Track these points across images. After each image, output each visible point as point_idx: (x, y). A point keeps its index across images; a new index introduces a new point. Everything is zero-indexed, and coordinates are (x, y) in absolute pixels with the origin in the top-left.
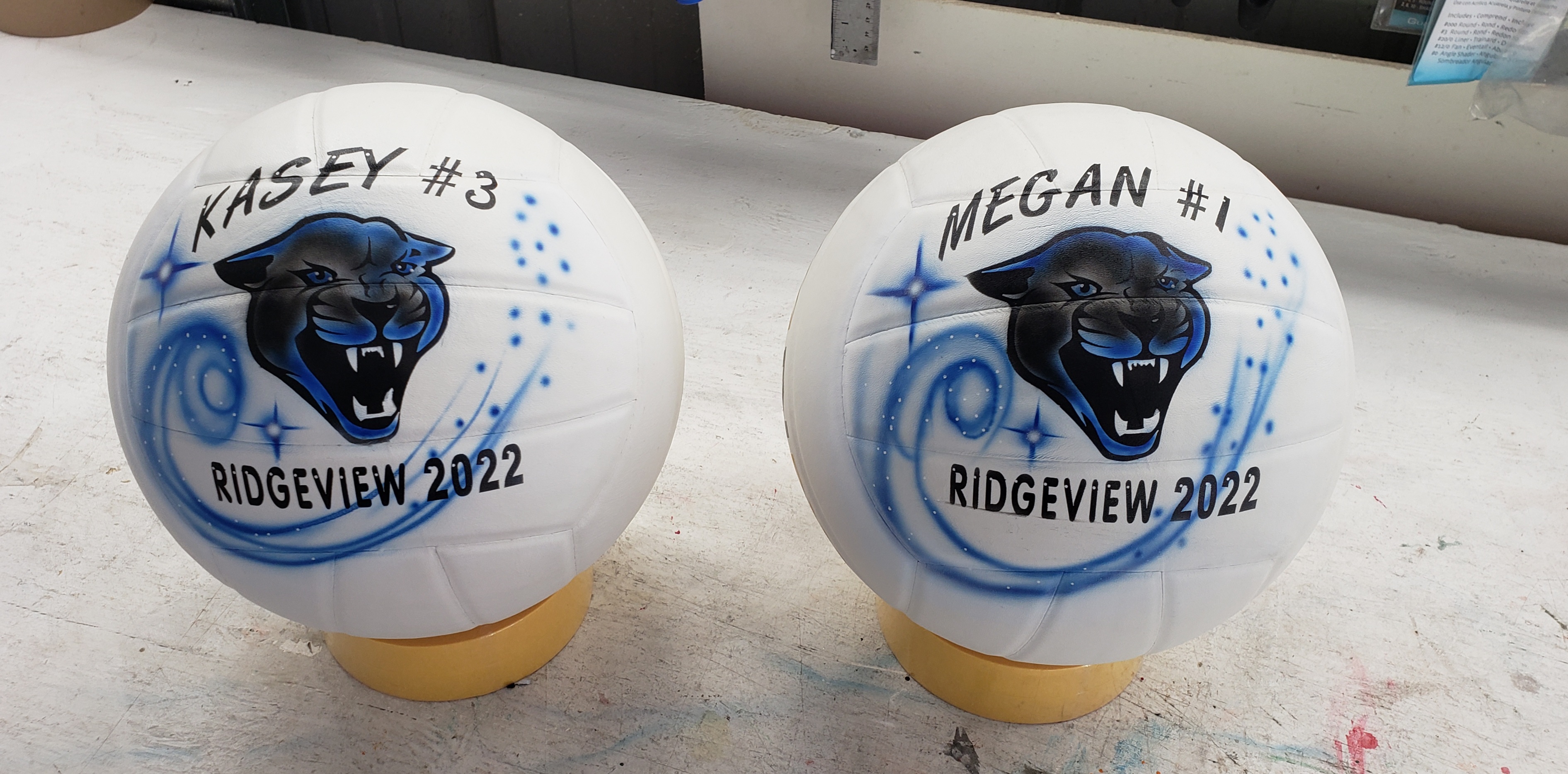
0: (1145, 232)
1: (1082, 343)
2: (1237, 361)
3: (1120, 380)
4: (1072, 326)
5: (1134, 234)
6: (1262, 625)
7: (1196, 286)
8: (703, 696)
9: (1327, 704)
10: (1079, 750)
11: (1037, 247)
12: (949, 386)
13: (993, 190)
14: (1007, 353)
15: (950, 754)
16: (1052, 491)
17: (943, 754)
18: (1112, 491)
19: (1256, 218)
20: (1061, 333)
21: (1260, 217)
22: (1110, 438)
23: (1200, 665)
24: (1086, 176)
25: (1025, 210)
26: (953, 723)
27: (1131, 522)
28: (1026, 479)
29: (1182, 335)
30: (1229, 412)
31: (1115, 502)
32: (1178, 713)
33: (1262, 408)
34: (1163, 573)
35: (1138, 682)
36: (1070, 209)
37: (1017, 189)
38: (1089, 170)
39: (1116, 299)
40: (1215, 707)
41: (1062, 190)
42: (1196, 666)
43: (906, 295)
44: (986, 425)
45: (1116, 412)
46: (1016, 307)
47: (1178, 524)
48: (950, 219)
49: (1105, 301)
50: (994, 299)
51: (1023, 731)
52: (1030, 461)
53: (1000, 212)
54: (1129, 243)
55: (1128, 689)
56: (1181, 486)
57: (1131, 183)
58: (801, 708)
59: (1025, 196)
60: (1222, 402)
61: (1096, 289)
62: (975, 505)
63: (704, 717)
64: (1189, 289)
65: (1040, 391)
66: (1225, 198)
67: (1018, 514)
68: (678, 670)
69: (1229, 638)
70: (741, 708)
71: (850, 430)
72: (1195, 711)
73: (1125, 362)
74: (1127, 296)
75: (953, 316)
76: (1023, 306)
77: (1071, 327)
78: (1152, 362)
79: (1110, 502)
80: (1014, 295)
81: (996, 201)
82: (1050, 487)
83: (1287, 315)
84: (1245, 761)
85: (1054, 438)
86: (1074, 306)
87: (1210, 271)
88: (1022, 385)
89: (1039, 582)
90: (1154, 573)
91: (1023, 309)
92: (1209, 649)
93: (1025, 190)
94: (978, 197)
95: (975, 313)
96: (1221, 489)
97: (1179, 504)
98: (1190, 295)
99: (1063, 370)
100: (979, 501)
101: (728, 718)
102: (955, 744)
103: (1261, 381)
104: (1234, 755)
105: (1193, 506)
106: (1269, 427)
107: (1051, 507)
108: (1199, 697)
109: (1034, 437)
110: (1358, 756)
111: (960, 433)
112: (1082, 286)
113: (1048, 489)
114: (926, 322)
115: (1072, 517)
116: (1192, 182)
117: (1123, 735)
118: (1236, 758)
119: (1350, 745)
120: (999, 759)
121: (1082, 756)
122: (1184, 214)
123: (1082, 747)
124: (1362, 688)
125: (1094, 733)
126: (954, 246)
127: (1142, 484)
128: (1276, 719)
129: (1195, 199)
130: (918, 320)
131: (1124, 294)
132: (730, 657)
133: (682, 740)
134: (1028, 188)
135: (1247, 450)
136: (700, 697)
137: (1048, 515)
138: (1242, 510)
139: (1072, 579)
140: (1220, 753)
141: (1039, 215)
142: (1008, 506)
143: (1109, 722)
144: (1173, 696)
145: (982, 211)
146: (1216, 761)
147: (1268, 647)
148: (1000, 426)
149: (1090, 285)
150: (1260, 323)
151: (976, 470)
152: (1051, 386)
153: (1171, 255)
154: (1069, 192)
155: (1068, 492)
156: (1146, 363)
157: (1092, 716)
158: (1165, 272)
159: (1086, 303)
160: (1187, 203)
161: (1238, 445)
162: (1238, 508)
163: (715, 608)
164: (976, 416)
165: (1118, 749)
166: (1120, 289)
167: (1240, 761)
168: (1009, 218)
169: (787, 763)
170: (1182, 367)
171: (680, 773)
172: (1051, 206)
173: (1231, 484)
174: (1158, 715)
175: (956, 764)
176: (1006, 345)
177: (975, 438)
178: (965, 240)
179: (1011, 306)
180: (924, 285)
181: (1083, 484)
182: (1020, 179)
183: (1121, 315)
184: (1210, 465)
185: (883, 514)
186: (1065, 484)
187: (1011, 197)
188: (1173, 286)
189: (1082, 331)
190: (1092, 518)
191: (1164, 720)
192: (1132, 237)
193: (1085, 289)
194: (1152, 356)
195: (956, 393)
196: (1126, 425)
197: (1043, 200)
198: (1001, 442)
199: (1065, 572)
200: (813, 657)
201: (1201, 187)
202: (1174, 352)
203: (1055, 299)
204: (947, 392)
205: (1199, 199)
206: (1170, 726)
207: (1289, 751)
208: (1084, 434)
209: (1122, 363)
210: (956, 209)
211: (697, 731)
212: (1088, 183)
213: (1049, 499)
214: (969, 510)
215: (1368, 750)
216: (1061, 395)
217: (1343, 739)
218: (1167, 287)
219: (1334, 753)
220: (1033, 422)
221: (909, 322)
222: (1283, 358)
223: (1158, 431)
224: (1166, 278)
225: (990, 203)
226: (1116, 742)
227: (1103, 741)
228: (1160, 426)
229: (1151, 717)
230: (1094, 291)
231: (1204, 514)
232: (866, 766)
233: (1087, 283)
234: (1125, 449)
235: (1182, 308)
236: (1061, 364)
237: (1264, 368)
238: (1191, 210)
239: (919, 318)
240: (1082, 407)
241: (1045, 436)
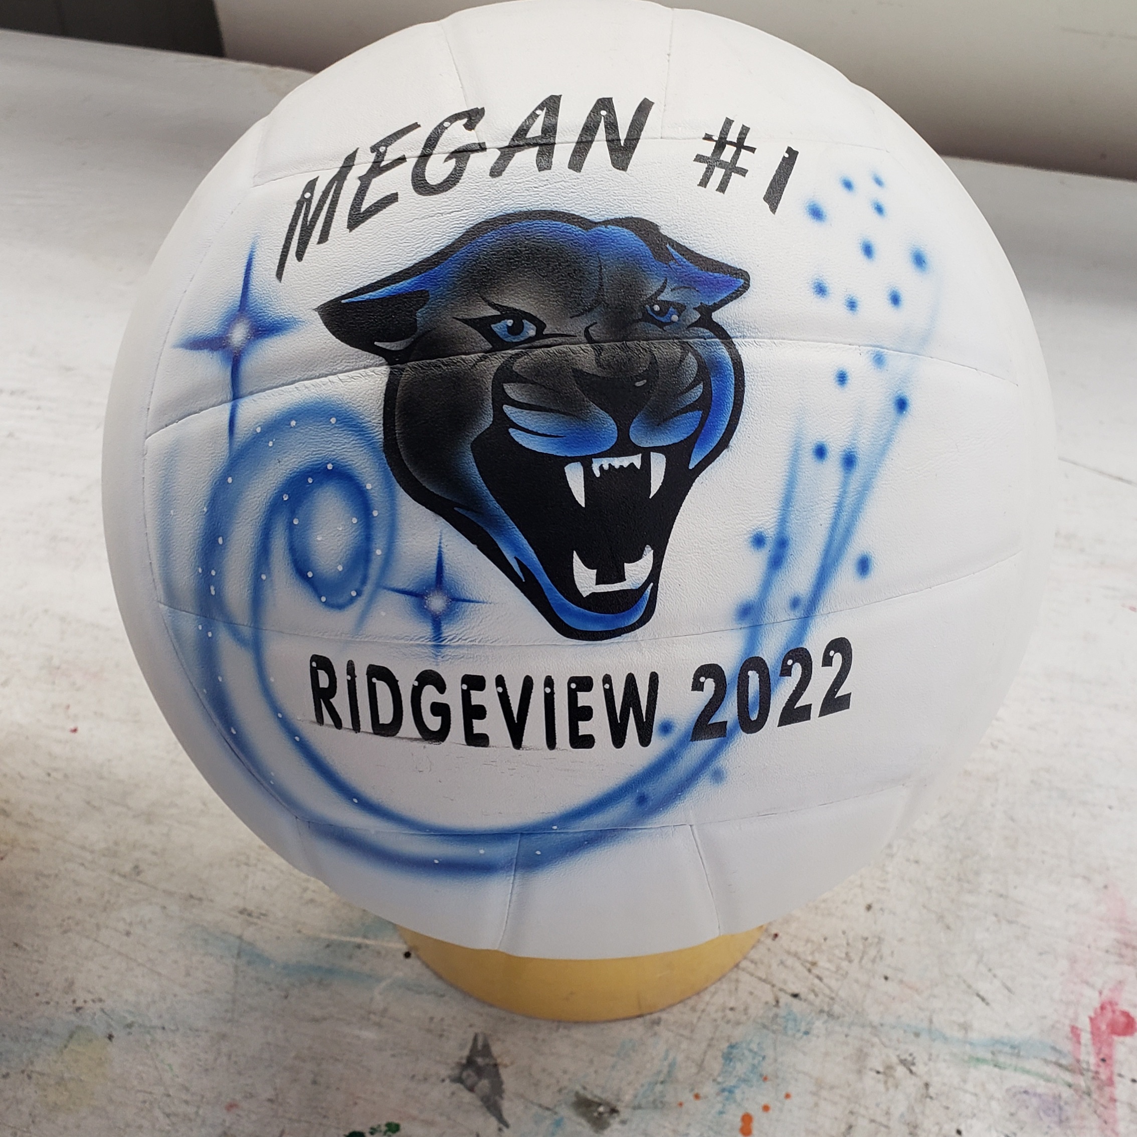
0: (627, 218)
1: (511, 430)
2: (796, 450)
3: (580, 497)
4: (493, 399)
5: (606, 223)
6: (969, 838)
7: (718, 316)
8: (74, 1001)
9: (1064, 964)
10: (666, 1063)
11: (434, 252)
12: (293, 514)
13: (374, 149)
14: (384, 451)
15: (459, 1080)
16: (476, 698)
17: (447, 1081)
18: (579, 694)
19: (848, 185)
20: (472, 413)
21: (855, 181)
22: (567, 602)
23: (869, 908)
24: (533, 116)
25: (421, 185)
26: (471, 1026)
27: (621, 747)
28: (430, 678)
29: (692, 407)
30: (782, 543)
31: (586, 713)
32: (827, 992)
33: (848, 532)
34: (694, 827)
35: (769, 941)
36: (497, 179)
37: (411, 146)
38: (540, 107)
39: (572, 347)
40: (886, 978)
41: (487, 145)
42: (862, 910)
43: (224, 347)
44: (357, 584)
45: (575, 553)
46: (399, 365)
47: (704, 745)
48: (300, 204)
49: (552, 349)
50: (360, 352)
51: (578, 1034)
52: (435, 646)
53: (378, 189)
54: (597, 240)
55: (754, 955)
56: (702, 679)
57: (612, 127)
58: (229, 1015)
59: (424, 157)
60: (769, 526)
61: (535, 328)
62: (356, 726)
63: (71, 1037)
64: (706, 321)
65: (442, 521)
66: (790, 150)
67: (426, 740)
68: (41, 959)
69: (917, 862)
70: (133, 1019)
71: (160, 593)
72: (856, 986)
73: (586, 463)
74: (590, 340)
75: (296, 384)
76: (408, 364)
77: (491, 401)
78: (636, 460)
79: (579, 714)
80: (393, 344)
81: (377, 169)
82: (472, 692)
83: (897, 362)
84: (926, 1069)
85: (472, 604)
86: (496, 361)
87: (746, 287)
88: (410, 509)
89: (482, 852)
90: (677, 828)
91: (410, 369)
92: (885, 881)
93: (426, 146)
94: (349, 162)
95: (331, 377)
96: (777, 682)
97: (703, 712)
98: (707, 333)
99: (479, 480)
100: (361, 719)
101: (110, 1037)
102: (470, 1062)
103: (845, 484)
104: (910, 1059)
105: (729, 712)
106: (864, 566)
107: (478, 726)
108: (864, 962)
109: (437, 603)
110: (1105, 1050)
111: (316, 598)
112: (510, 322)
113: (470, 695)
114: (255, 397)
115: (517, 741)
116: (729, 123)
117: (737, 1034)
118: (913, 1064)
119: (1095, 1032)
120: (536, 1084)
121: (669, 1072)
122: (704, 183)
123: (671, 1057)
124: (1118, 935)
125: (692, 1031)
126: (300, 256)
127: (631, 681)
128: (981, 993)
129: (728, 153)
130: (243, 391)
131: (585, 336)
132: (128, 934)
133: (29, 1077)
134: (431, 143)
135: (823, 608)
136: (70, 1003)
137: (477, 740)
138: (823, 713)
139: (537, 847)
140: (888, 1056)
141: (442, 192)
142: (408, 725)
143: (716, 1011)
144: (823, 963)
145: (351, 185)
146: (881, 1069)
147: (977, 873)
148: (380, 586)
149: (525, 321)
150: (842, 378)
151: (348, 665)
152: (461, 511)
153: (673, 258)
154: (499, 149)
155: (504, 698)
156: (623, 462)
157: (691, 1002)
158: (661, 291)
159: (516, 354)
160: (711, 162)
161: (805, 601)
162: (815, 710)
163: (115, 854)
164: (340, 568)
165: (728, 1057)
166: (577, 326)
167: (919, 1068)
168: (392, 199)
169: (195, 1109)
170: (691, 467)
171: (19, 1133)
172: (465, 174)
173: (797, 670)
174: (795, 996)
175: (467, 1096)
176: (382, 436)
177: (340, 607)
178: (319, 243)
179: (389, 364)
180: (252, 327)
181: (528, 684)
182: (419, 126)
183: (579, 374)
184: (753, 639)
185: (227, 737)
186: (497, 685)
187: (402, 159)
188: (675, 318)
189: (510, 408)
190: (551, 742)
191: (804, 1005)
192: (603, 228)
193: (517, 329)
194: (633, 450)
195: (307, 524)
196: (594, 577)
197: (452, 163)
198: (383, 614)
199: (522, 834)
200: (262, 927)
201: (745, 131)
202: (676, 440)
203: (465, 348)
204: (291, 527)
205: (737, 154)
206: (813, 1014)
207: (998, 1047)
208: (522, 594)
209: (582, 464)
210: (311, 186)
211: (56, 1062)
212: (535, 131)
213: (474, 712)
214: (345, 733)
215: (1121, 1039)
216: (479, 526)
217: (1084, 1024)
218: (663, 320)
219: (1066, 1046)
220: (433, 576)
221: (230, 396)
222: (889, 440)
223: (652, 584)
224: (662, 303)
225: (364, 172)
226: (724, 1046)
227: (704, 1045)
228: (654, 576)
229: (785, 999)
230: (532, 333)
231: (750, 725)
232: (322, 1108)
233: (519, 317)
234: (596, 620)
235: (691, 359)
236: (474, 470)
237: (849, 461)
238: (718, 174)
239: (245, 387)
240: (516, 547)
241: (456, 600)
